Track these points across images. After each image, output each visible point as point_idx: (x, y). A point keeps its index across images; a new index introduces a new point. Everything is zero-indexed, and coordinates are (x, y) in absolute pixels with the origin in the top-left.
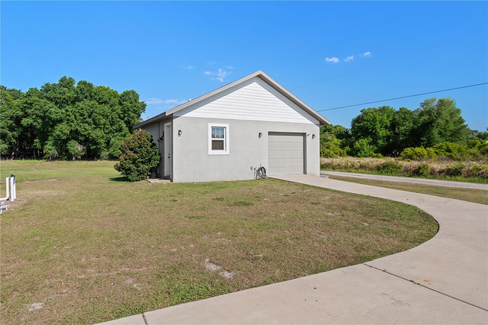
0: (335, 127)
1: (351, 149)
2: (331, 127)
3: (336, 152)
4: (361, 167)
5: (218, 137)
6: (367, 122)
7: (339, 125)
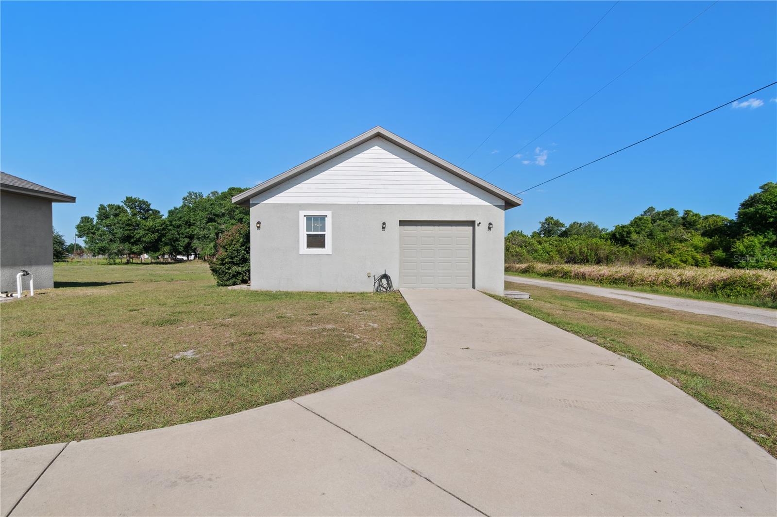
0: (706, 218)
1: (726, 255)
2: (697, 218)
3: (684, 259)
4: (682, 284)
5: (316, 229)
6: (765, 206)
7: (716, 214)
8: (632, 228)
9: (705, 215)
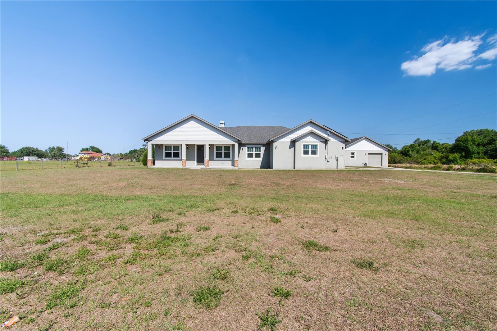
0: (443, 145)
8: (410, 149)
9: (442, 143)
